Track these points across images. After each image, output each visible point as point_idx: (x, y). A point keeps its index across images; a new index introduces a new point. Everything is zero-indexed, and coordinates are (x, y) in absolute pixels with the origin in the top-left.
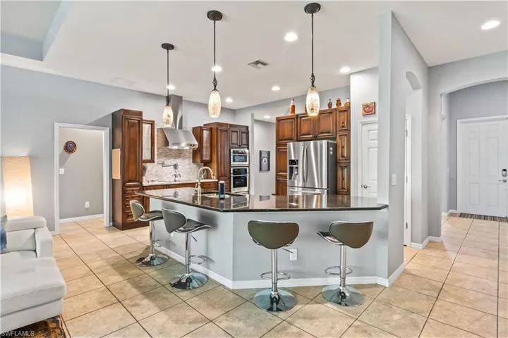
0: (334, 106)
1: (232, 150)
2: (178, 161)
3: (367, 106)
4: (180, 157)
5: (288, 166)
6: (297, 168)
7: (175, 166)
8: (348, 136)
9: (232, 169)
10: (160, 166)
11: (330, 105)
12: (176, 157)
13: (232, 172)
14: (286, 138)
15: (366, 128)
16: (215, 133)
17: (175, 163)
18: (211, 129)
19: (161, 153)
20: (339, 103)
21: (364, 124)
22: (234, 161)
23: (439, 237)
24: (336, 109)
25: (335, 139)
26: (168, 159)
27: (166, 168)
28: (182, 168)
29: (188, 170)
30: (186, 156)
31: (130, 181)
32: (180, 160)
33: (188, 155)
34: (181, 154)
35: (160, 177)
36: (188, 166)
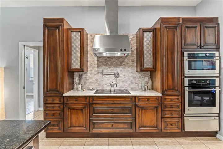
1: (186, 54)
2: (119, 70)
4: (121, 65)
7: (117, 75)
9: (186, 80)
10: (100, 75)
12: (116, 66)
13: (186, 84)
16: (159, 34)
17: (115, 72)
18: (155, 29)
19: (101, 62)
22: (190, 68)
26: (109, 68)
27: (107, 76)
28: (123, 77)
29: (131, 79)
30: (128, 65)
31: (50, 90)
32: (121, 68)
33: (131, 64)
34: (122, 62)
35: (100, 85)
36: (131, 75)
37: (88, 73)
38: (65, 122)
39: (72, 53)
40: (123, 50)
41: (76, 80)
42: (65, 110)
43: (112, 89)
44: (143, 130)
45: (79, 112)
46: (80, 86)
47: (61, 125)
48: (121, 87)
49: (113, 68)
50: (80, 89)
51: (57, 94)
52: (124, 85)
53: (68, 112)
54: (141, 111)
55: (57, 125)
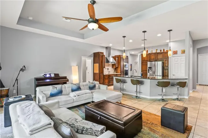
0: (162, 51)
3: (175, 52)
4: (109, 66)
5: (148, 69)
6: (151, 70)
8: (168, 60)
9: (124, 70)
11: (161, 51)
14: (146, 60)
15: (174, 58)
16: (119, 58)
17: (108, 68)
18: (118, 57)
20: (164, 50)
21: (173, 57)
22: (125, 67)
23: (196, 89)
24: (164, 52)
25: (163, 61)
31: (101, 73)
36: (111, 69)
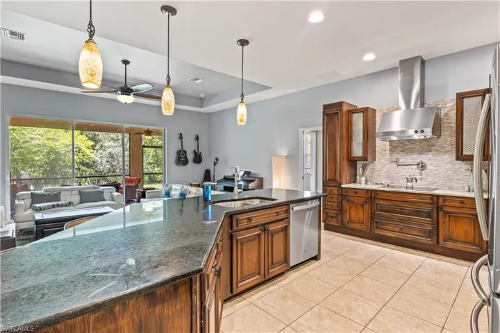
12: (421, 152)
19: (396, 147)
26: (408, 155)
27: (404, 167)
28: (434, 169)
29: (450, 172)
30: (444, 150)
31: (329, 180)
32: (430, 155)
33: (449, 148)
34: (432, 146)
35: (394, 179)
36: (449, 166)
37: (376, 162)
38: (344, 216)
39: (354, 138)
40: (419, 131)
41: (360, 171)
42: (343, 203)
43: (410, 184)
44: (450, 245)
45: (359, 206)
46: (363, 178)
47: (339, 218)
48: (429, 184)
49: (414, 156)
50: (363, 182)
51: (335, 184)
52: (435, 182)
53: (346, 205)
54: (447, 217)
55: (336, 218)
